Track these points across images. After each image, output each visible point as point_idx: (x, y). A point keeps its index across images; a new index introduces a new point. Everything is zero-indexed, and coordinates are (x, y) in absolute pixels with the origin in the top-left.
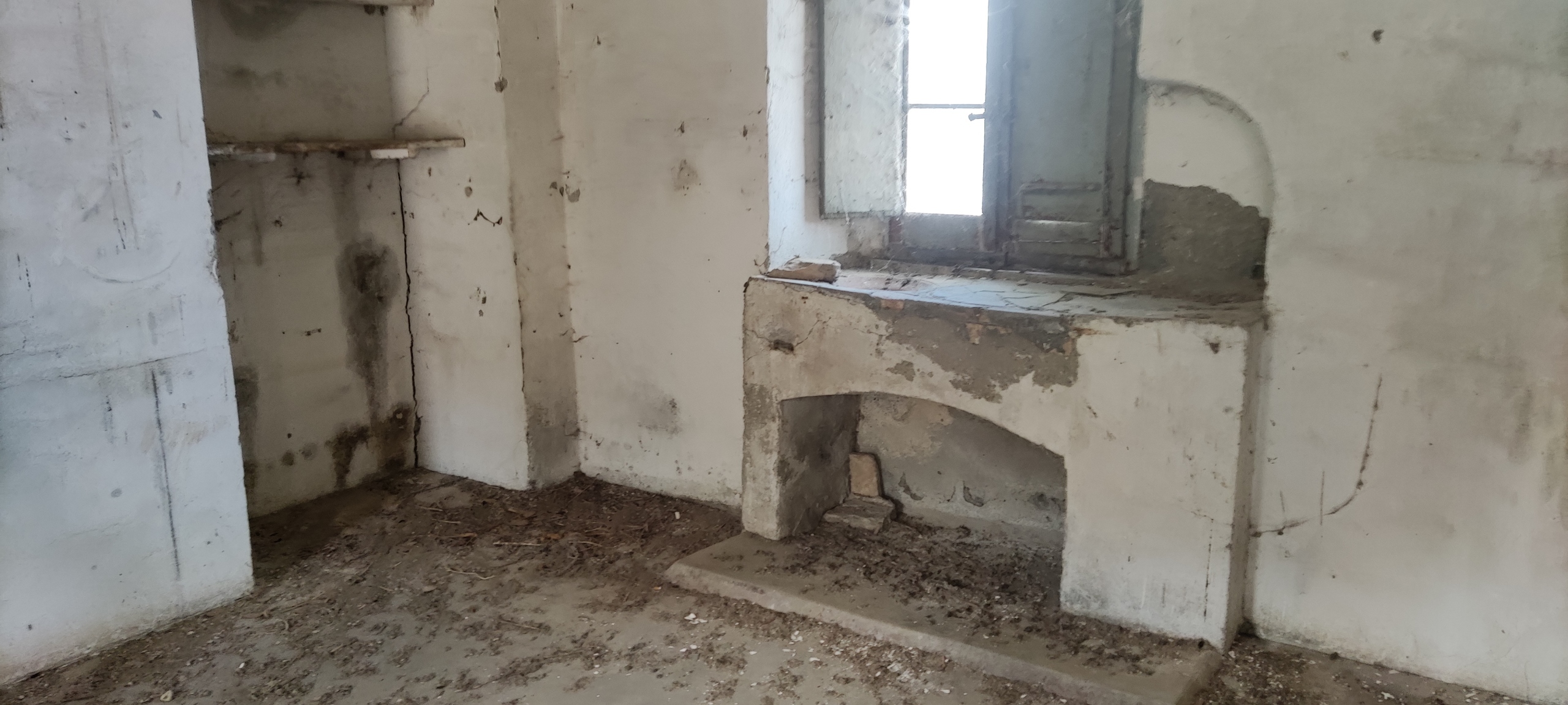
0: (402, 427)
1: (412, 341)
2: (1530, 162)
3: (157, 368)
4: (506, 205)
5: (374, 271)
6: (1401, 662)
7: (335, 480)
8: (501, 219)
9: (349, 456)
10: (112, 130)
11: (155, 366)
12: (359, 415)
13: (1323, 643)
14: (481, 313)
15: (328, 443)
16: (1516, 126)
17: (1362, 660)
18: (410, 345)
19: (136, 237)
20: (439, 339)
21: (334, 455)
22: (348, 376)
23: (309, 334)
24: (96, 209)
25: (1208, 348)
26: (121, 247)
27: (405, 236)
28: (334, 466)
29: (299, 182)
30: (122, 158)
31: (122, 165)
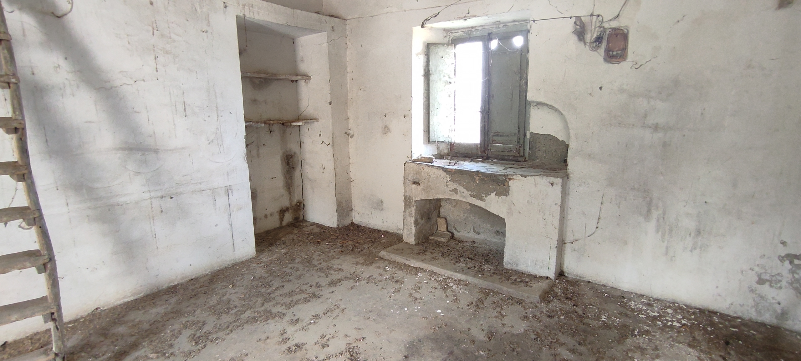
0: (299, 207)
2: (650, 127)
4: (331, 139)
5: (291, 160)
6: (610, 284)
7: (279, 223)
8: (330, 143)
9: (284, 216)
10: (217, 118)
11: (228, 188)
12: (286, 203)
13: (586, 277)
14: (323, 172)
15: (277, 212)
16: (645, 116)
17: (598, 283)
18: (302, 182)
19: (224, 149)
20: (310, 180)
21: (279, 215)
22: (283, 191)
23: (272, 178)
24: (212, 141)
25: (550, 184)
26: (219, 152)
27: (301, 149)
28: (279, 219)
29: (271, 132)
30: (220, 126)
31: (220, 128)
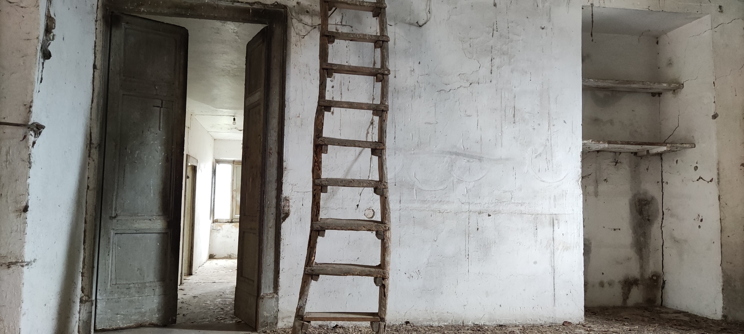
0: (656, 284)
1: (663, 243)
3: (555, 217)
4: (716, 172)
5: (647, 207)
7: (622, 300)
8: (712, 179)
9: (629, 290)
10: (549, 127)
11: (554, 216)
12: (634, 272)
14: (699, 227)
15: (619, 282)
18: (662, 245)
19: (553, 166)
20: (676, 241)
21: (622, 288)
22: (631, 253)
23: (615, 230)
24: (540, 155)
26: (547, 169)
27: (663, 193)
28: (622, 294)
29: (616, 165)
30: (551, 137)
31: (551, 140)
